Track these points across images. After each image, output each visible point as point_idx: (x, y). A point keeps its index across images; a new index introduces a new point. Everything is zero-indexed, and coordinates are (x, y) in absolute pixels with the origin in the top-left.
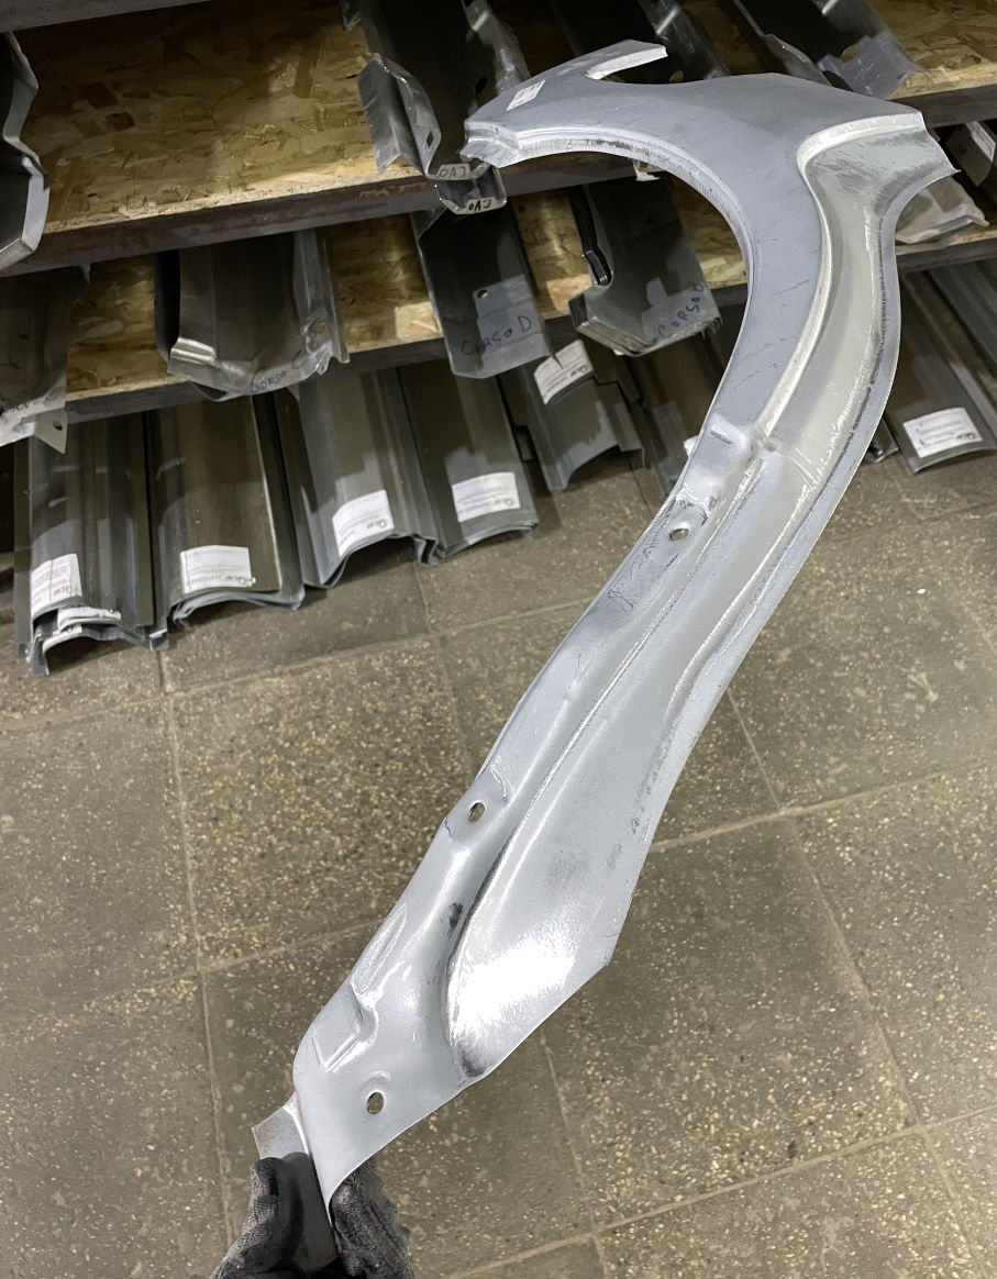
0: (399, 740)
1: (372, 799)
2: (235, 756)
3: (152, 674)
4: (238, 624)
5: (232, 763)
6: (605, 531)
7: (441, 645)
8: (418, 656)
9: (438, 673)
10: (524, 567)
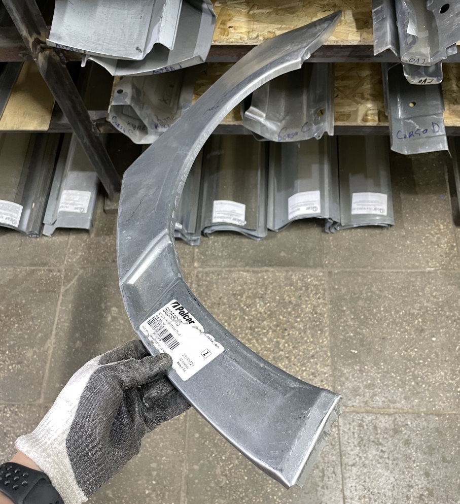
0: (299, 320)
1: (281, 346)
2: (220, 307)
3: (189, 256)
4: (232, 240)
5: (218, 310)
6: (427, 235)
7: (329, 276)
8: (316, 279)
9: (324, 290)
10: (380, 245)
